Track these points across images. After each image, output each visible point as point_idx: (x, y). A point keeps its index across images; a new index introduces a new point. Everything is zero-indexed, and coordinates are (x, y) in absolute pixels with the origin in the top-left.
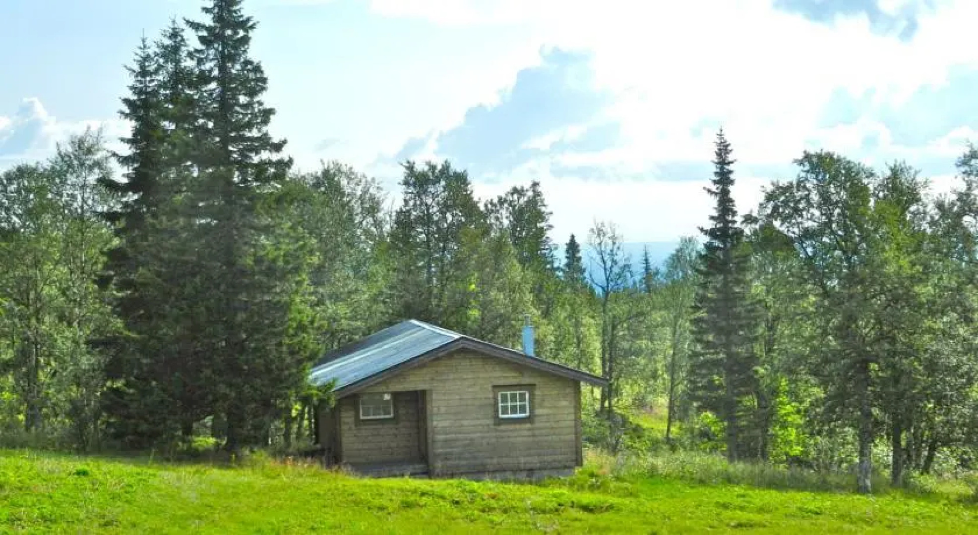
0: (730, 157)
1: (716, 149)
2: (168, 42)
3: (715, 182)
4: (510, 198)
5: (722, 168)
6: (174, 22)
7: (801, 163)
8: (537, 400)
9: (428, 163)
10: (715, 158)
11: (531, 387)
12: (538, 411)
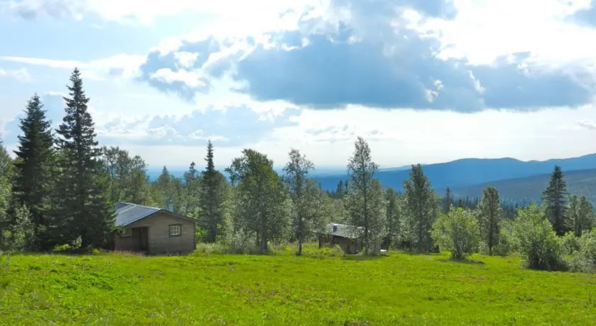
0: (212, 149)
1: (208, 146)
2: (33, 101)
3: (207, 156)
4: (135, 159)
5: (210, 152)
6: (36, 94)
7: (243, 152)
8: (182, 229)
9: (111, 147)
10: (207, 149)
11: (180, 225)
12: (183, 232)
